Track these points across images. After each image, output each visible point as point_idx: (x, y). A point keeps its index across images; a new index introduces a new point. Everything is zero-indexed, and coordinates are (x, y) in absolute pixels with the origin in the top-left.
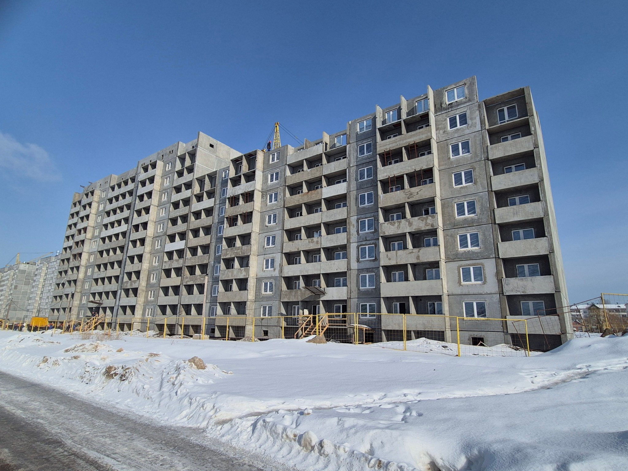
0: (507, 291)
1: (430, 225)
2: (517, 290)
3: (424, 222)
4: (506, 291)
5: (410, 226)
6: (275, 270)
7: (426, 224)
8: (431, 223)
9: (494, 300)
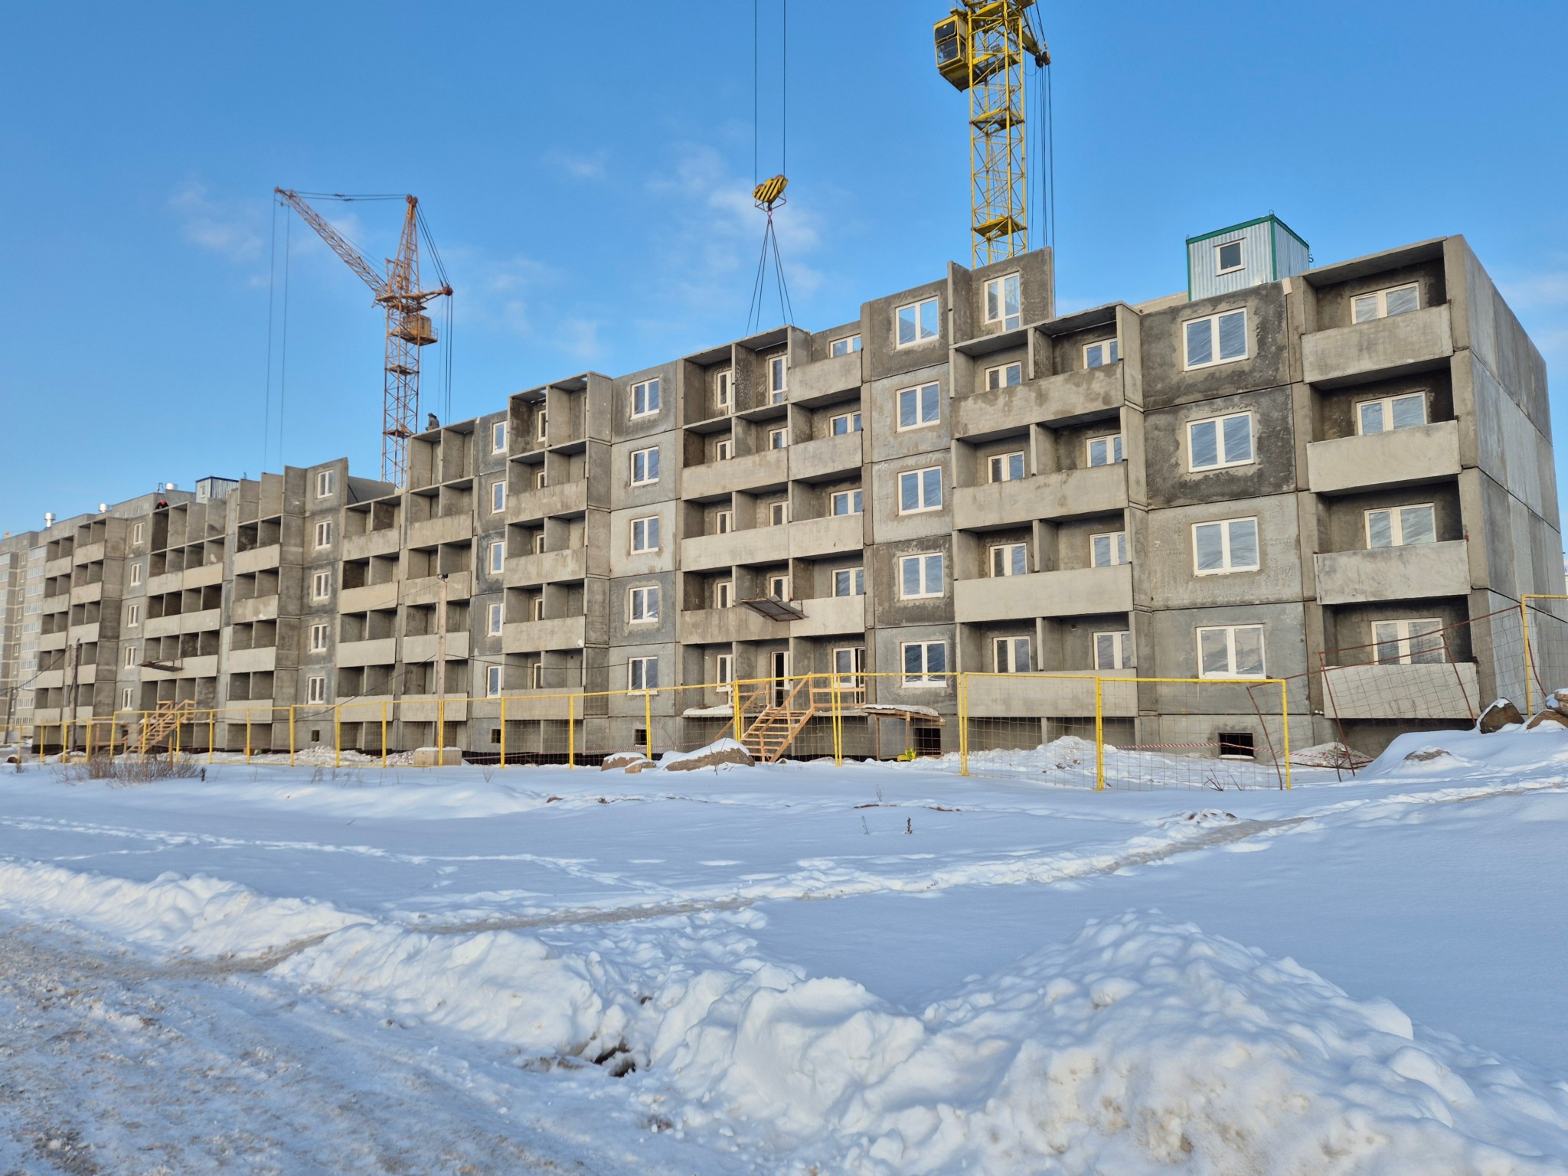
0: (1326, 592)
1: (1101, 399)
2: (1356, 590)
3: (1081, 390)
4: (1323, 594)
5: (1041, 405)
6: (660, 553)
7: (1091, 397)
8: (1102, 391)
9: (1288, 621)
